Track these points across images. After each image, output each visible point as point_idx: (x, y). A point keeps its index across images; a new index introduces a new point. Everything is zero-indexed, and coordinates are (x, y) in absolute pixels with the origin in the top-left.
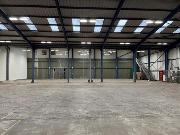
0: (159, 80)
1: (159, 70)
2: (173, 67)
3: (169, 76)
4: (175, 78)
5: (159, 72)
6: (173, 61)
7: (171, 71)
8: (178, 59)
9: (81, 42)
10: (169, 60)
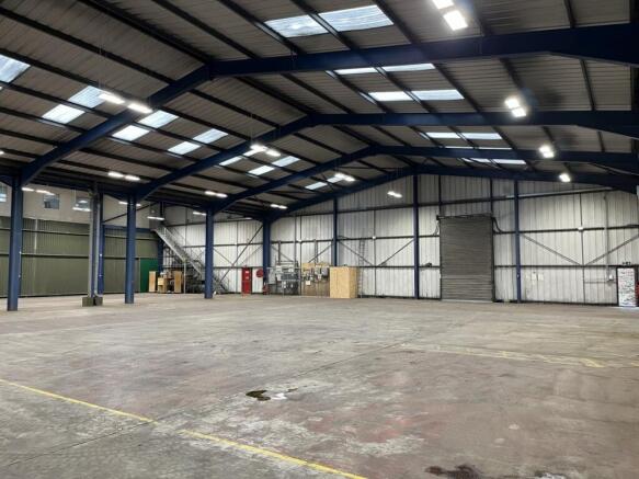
0: (240, 290)
1: (243, 265)
2: (283, 258)
3: (271, 280)
4: (289, 284)
5: (240, 272)
6: (283, 246)
7: (279, 268)
8: (297, 242)
9: (107, 170)
10: (274, 243)
